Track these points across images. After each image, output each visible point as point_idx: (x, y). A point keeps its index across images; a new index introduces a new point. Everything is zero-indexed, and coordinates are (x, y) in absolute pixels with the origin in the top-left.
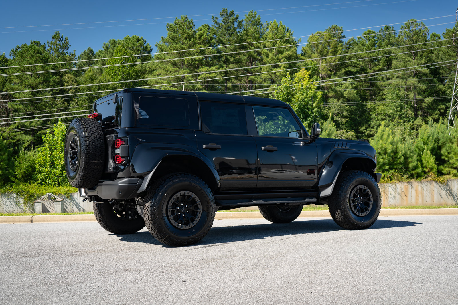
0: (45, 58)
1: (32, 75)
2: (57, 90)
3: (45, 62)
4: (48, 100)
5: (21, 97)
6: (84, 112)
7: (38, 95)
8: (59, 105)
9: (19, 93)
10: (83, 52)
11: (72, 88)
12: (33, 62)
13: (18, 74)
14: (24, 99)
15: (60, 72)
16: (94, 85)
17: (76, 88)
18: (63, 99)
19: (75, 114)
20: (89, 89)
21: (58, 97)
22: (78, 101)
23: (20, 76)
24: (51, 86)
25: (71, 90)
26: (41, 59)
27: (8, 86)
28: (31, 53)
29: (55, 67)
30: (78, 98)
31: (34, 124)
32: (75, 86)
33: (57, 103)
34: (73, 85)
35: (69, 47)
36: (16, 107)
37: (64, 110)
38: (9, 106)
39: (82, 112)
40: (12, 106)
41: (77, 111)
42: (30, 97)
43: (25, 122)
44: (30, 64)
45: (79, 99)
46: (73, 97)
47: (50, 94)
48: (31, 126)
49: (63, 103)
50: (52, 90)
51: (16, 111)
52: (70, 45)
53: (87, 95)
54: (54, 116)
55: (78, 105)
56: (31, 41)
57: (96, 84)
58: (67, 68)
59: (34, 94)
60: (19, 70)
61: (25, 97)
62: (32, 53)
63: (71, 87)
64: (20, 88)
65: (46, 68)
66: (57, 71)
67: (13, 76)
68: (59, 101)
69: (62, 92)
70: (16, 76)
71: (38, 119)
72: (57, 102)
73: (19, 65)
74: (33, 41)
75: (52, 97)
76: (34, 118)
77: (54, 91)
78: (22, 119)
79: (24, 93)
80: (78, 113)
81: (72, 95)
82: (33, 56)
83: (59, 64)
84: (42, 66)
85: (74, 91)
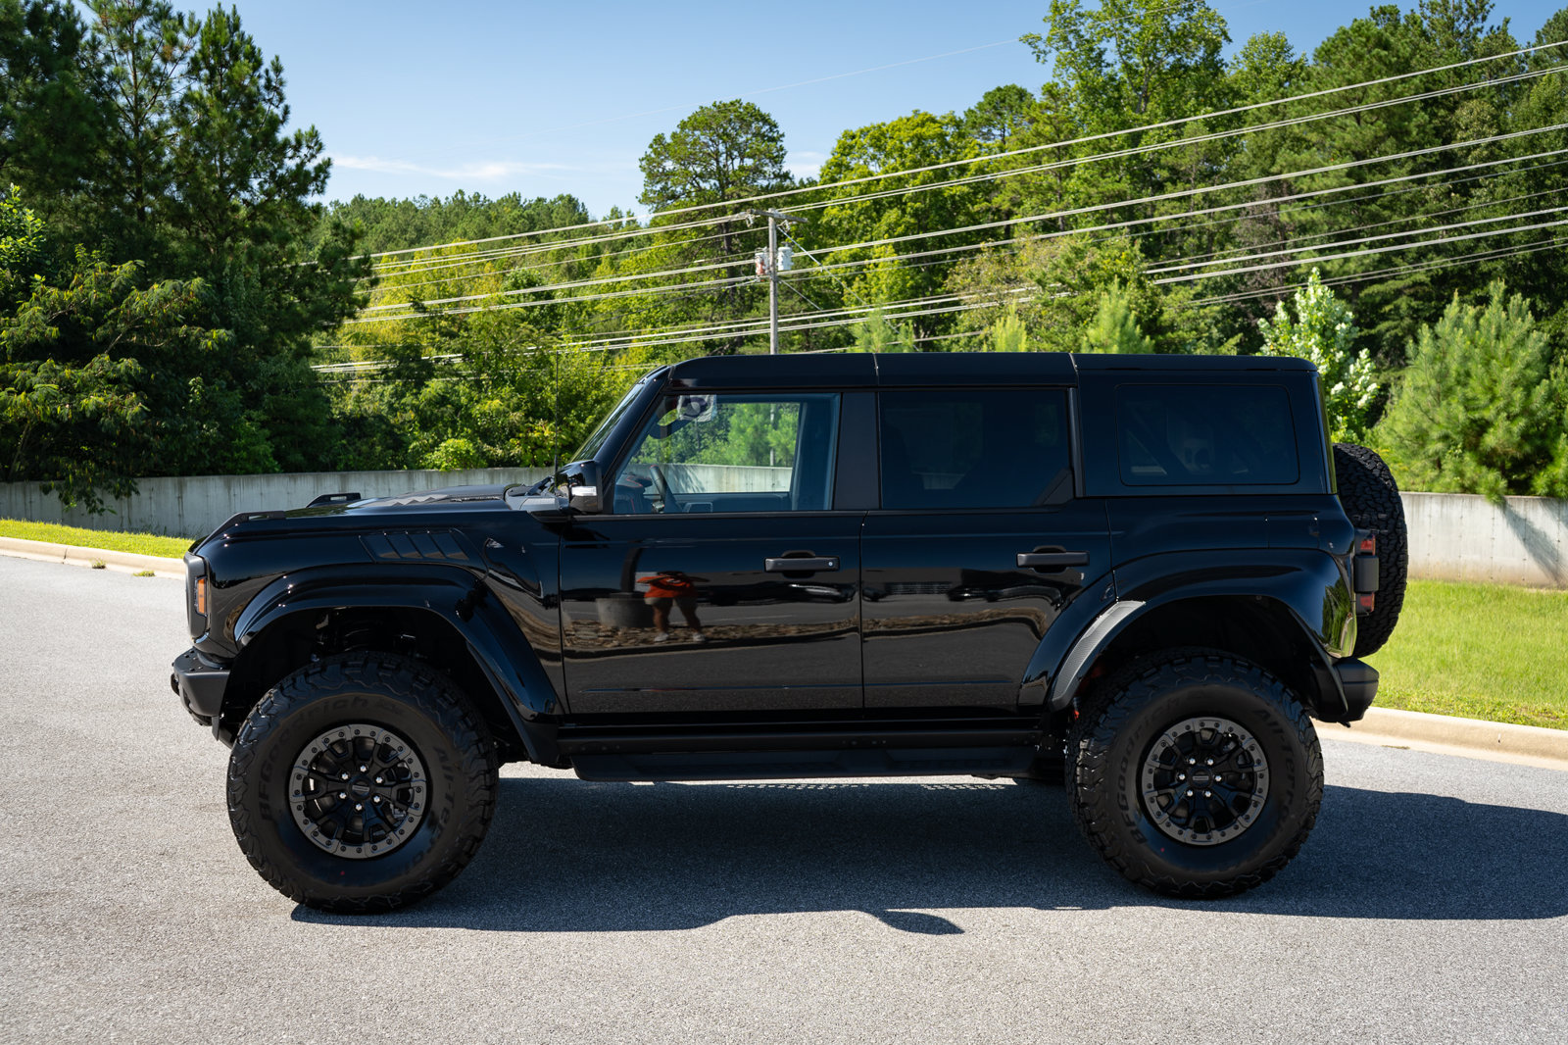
0: (1398, 57)
1: (1358, 117)
2: (1432, 154)
3: (1400, 72)
4: (1398, 190)
5: (1315, 186)
6: (1512, 223)
7: (1369, 177)
8: (1433, 204)
9: (1312, 176)
10: (1551, 18)
11: (1478, 146)
12: (1361, 77)
13: (1314, 117)
14: (1326, 192)
15: (1446, 97)
16: (1552, 128)
17: (1494, 143)
18: (1448, 185)
19: (1479, 228)
20: (1532, 144)
21: (1433, 177)
22: (1495, 186)
23: (1317, 123)
24: (1412, 146)
25: (1475, 153)
26: (1385, 64)
27: (1284, 156)
28: (1354, 49)
29: (1432, 83)
30: (1496, 177)
31: (1352, 266)
32: (1490, 139)
33: (1427, 197)
34: (1481, 135)
35: (1488, 12)
36: (1303, 218)
37: (1447, 219)
38: (1284, 218)
39: (1505, 221)
40: (1289, 214)
41: (1485, 218)
42: (1346, 185)
43: (1327, 261)
44: (1350, 82)
45: (1500, 180)
46: (1482, 174)
47: (1404, 170)
48: (1345, 273)
49: (1448, 194)
50: (1414, 158)
51: (1303, 229)
52: (1491, 3)
53: (1525, 164)
54: (1411, 239)
55: (1493, 199)
56: (1372, 9)
57: (1559, 127)
58: (1471, 82)
59: (1355, 175)
60: (1319, 104)
61: (1327, 187)
62: (1358, 49)
63: (1475, 142)
64: (1318, 158)
65: (1399, 88)
66: (1438, 94)
67: (1299, 125)
68: (1433, 191)
69: (1448, 159)
70: (1308, 123)
71: (1367, 252)
72: (1427, 193)
73: (1319, 90)
74: (1376, 9)
75: (1413, 181)
76: (1356, 247)
77: (1419, 160)
78: (1321, 252)
79: (1325, 174)
80: (1489, 227)
81: (1478, 169)
82: (1360, 57)
83: (1448, 71)
84: (1386, 85)
85: (1485, 152)
